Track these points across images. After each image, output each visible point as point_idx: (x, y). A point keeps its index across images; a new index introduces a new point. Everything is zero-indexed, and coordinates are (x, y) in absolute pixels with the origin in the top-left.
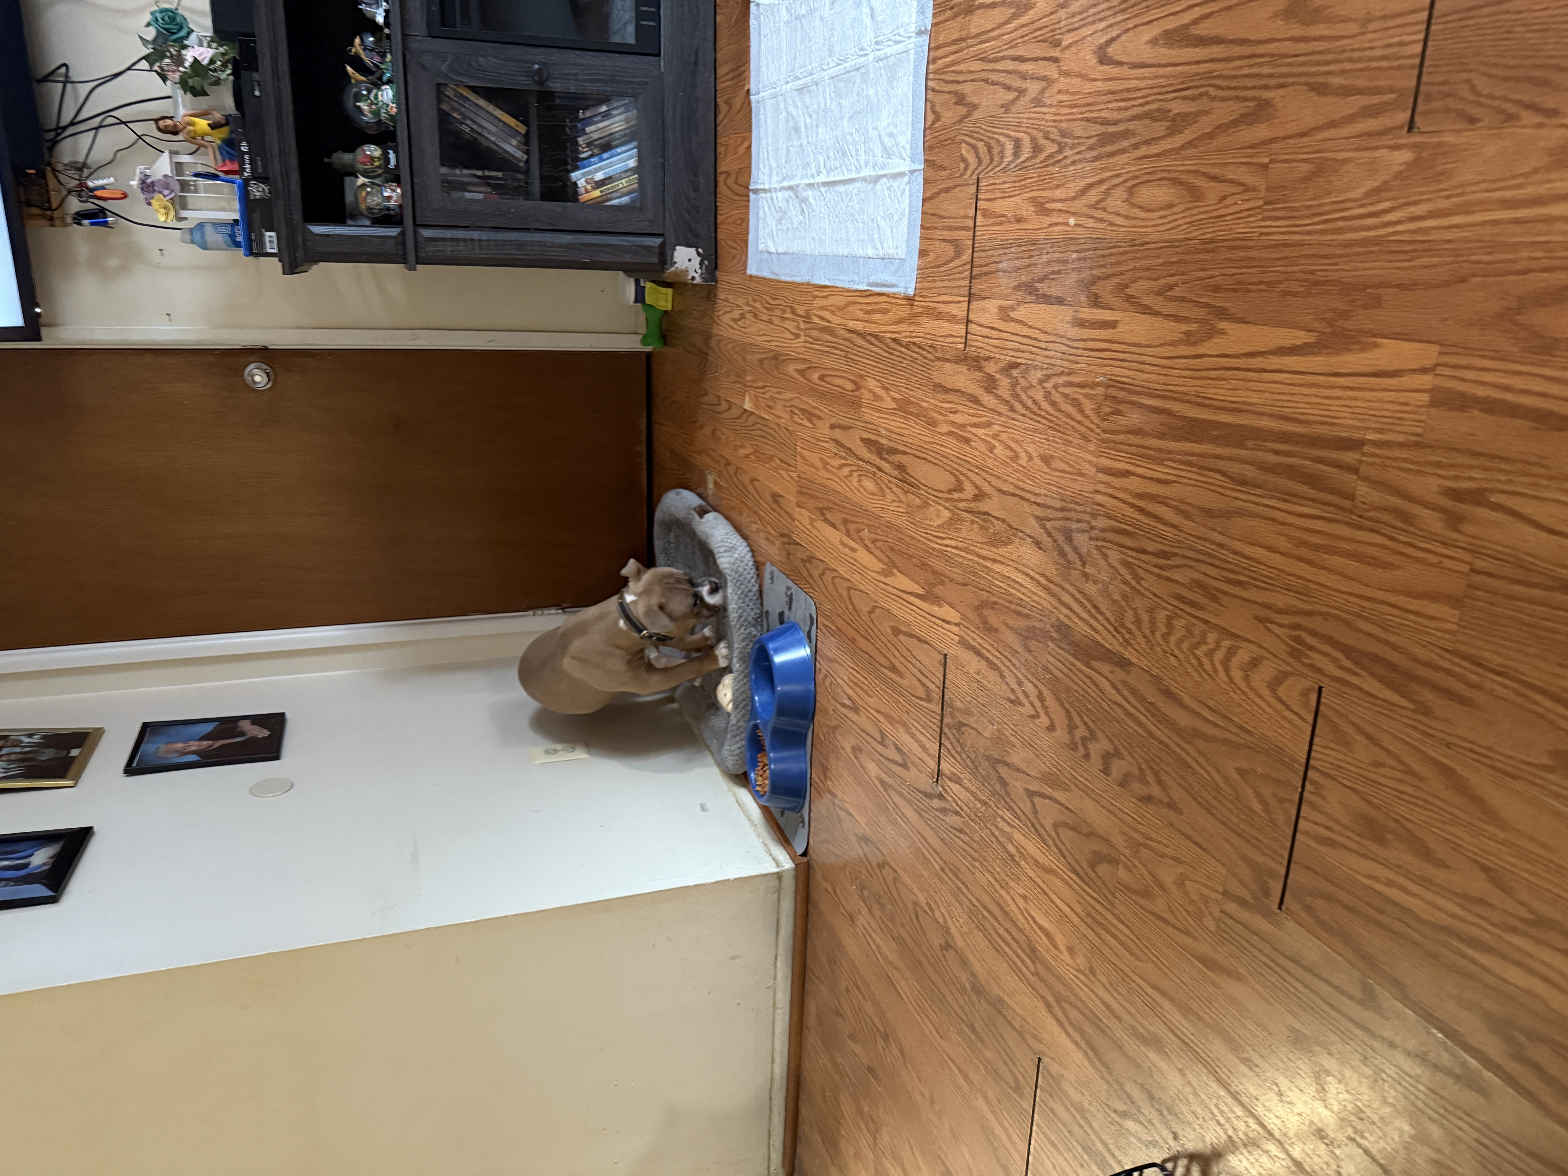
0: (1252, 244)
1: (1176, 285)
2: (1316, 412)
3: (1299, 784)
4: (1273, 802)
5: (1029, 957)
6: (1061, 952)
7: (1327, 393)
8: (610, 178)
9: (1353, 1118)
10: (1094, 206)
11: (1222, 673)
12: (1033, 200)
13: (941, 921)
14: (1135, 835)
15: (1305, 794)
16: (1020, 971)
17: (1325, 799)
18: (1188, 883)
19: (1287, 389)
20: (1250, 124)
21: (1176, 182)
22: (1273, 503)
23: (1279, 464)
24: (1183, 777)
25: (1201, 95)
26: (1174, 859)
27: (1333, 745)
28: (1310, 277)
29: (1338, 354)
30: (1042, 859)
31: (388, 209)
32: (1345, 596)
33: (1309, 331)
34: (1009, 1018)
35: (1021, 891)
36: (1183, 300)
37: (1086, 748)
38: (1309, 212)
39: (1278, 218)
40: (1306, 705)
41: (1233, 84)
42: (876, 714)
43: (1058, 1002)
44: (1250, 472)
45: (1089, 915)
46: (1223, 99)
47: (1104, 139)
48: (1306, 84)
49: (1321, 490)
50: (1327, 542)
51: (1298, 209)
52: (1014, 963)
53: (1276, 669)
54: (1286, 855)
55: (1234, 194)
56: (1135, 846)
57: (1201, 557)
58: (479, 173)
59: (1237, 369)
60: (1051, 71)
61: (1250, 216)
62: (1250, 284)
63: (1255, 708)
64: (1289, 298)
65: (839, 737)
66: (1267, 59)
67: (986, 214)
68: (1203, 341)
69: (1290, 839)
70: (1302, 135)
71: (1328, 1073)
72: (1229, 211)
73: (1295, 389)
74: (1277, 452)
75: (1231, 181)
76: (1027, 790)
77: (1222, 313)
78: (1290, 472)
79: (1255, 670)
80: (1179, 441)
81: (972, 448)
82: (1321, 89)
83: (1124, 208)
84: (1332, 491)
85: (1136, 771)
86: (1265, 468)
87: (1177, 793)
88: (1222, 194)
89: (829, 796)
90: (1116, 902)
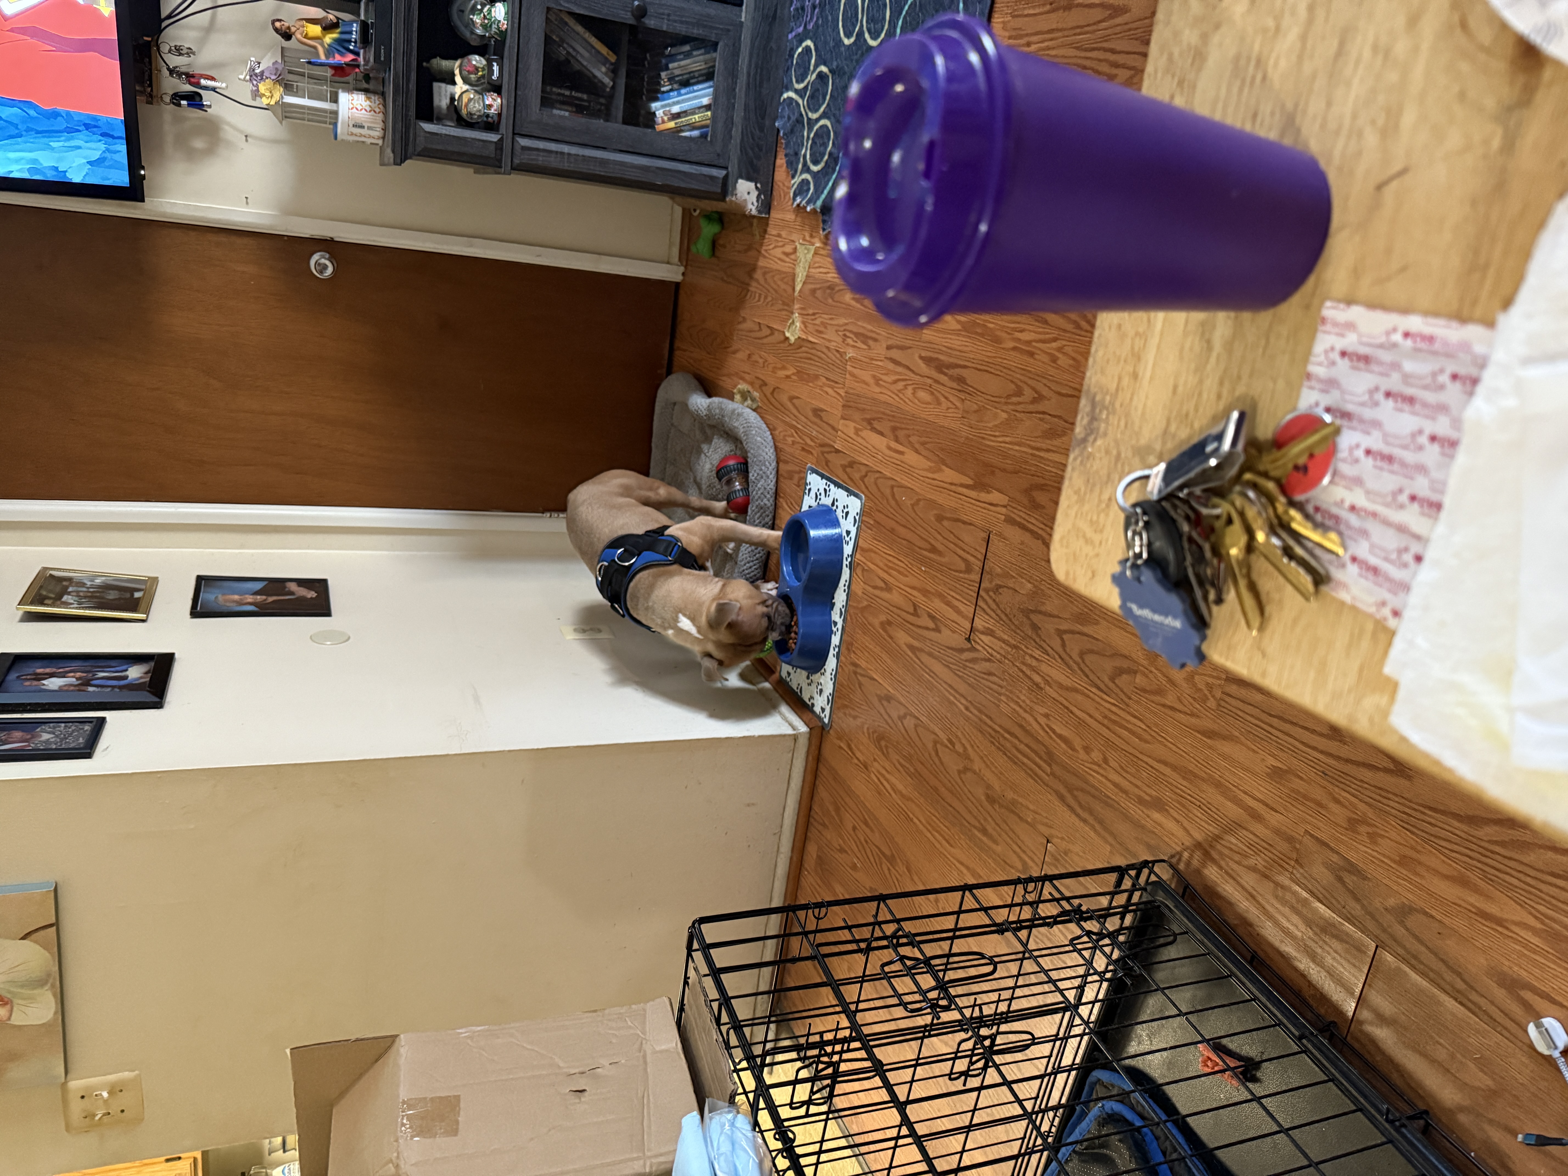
5: (1046, 762)
6: (1077, 752)
8: (685, 112)
13: (961, 750)
16: (1036, 774)
18: (1196, 677)
30: (1067, 682)
31: (488, 116)
34: (1021, 815)
35: (1044, 710)
42: (909, 590)
43: (1070, 791)
45: (1106, 717)
52: (1031, 769)
56: (1153, 659)
58: (567, 93)
76: (1058, 630)
81: (1035, 359)
89: (851, 667)
90: (1131, 703)
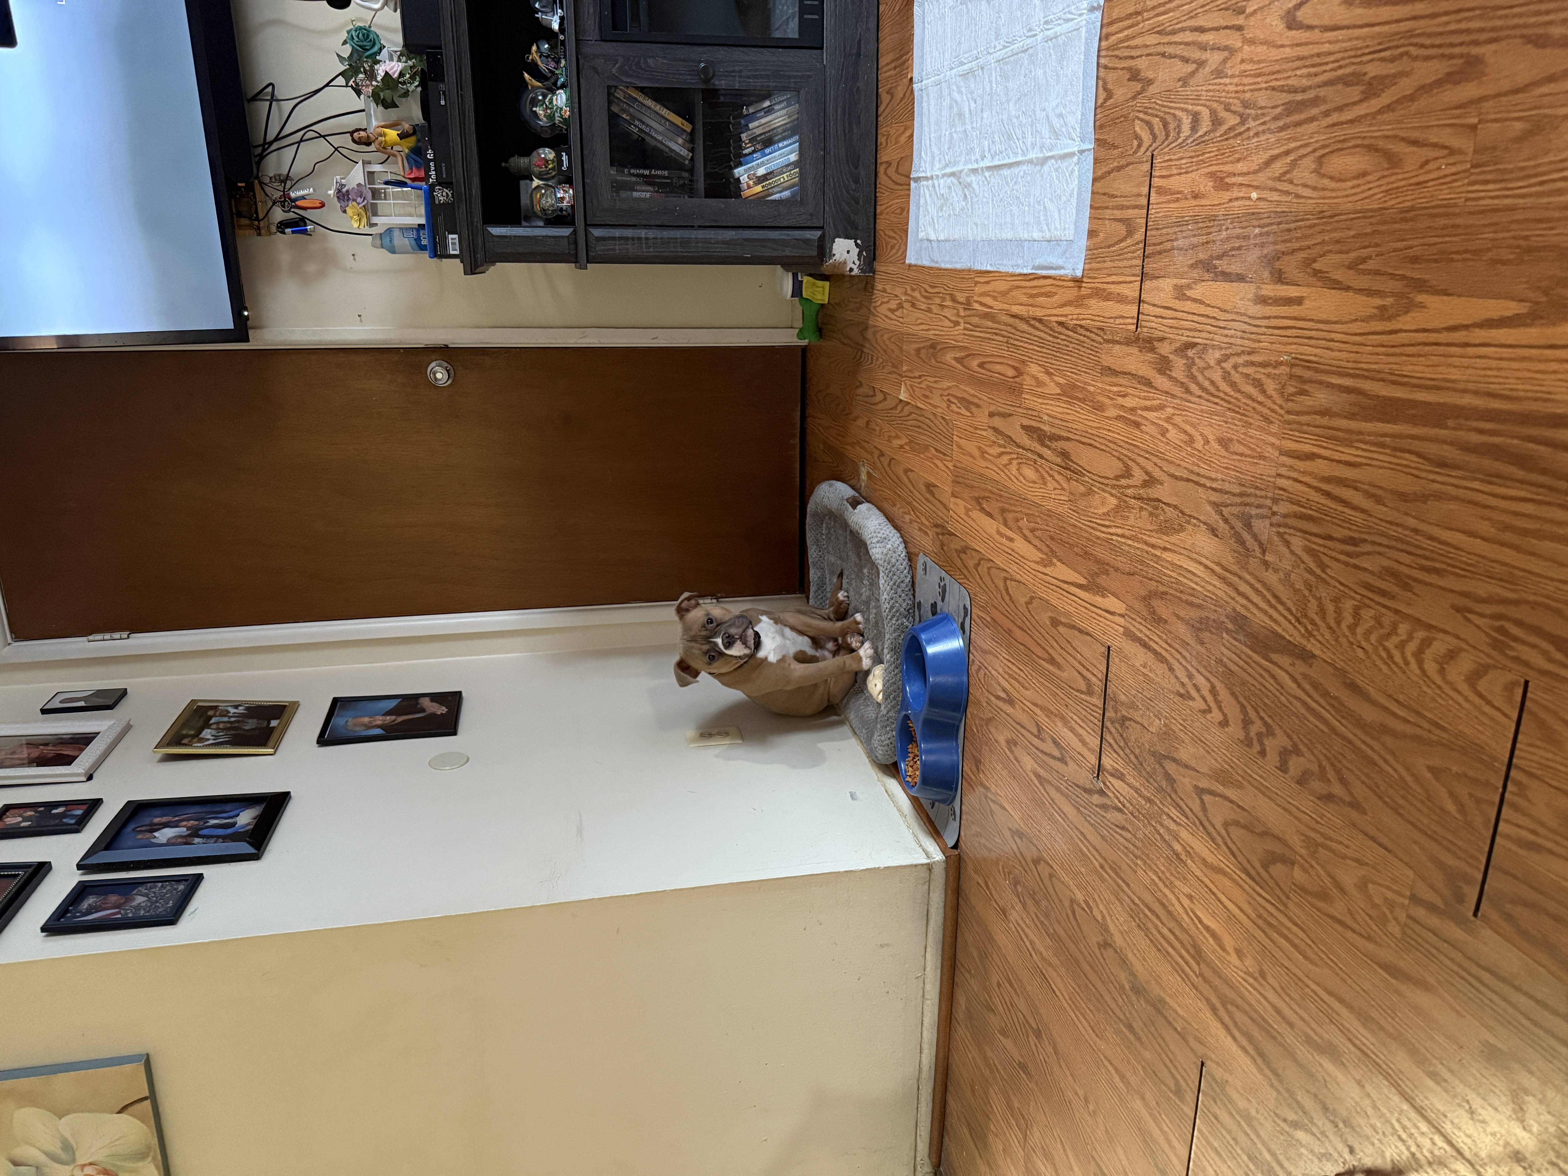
0: (1457, 210)
1: (1370, 258)
2: (1528, 387)
3: (1500, 784)
4: (1470, 804)
5: (1193, 957)
6: (1228, 954)
7: (1541, 366)
8: (772, 172)
9: (1555, 1141)
10: (1279, 179)
11: (1414, 665)
12: (1212, 175)
13: (1099, 918)
14: (1312, 835)
15: (1507, 795)
16: (1183, 971)
17: (1529, 800)
18: (1371, 886)
19: (1494, 363)
20: (1457, 83)
21: (1371, 149)
22: (1476, 485)
23: (1484, 444)
24: (1367, 775)
25: (1401, 55)
26: (1357, 861)
27: (1539, 743)
28: (1522, 243)
29: (1554, 325)
30: (1210, 859)
31: (561, 210)
32: (1556, 584)
33: (1521, 301)
34: (1171, 1019)
35: (1187, 890)
36: (1377, 273)
37: (1261, 744)
38: (1522, 174)
39: (1487, 182)
40: (1510, 700)
41: (1438, 41)
42: (1031, 707)
43: (1224, 1005)
44: (1449, 453)
45: (1260, 916)
46: (1426, 58)
47: (1291, 108)
48: (1522, 36)
49: (1531, 470)
50: (1538, 526)
51: (1510, 172)
52: (1176, 963)
53: (1476, 662)
54: (1484, 861)
55: (1437, 158)
56: (1313, 846)
57: (1394, 543)
58: (647, 172)
59: (1437, 344)
60: (1233, 40)
61: (1456, 181)
62: (1452, 253)
63: (1451, 702)
64: (1499, 266)
65: (992, 730)
66: (1478, 12)
67: (1161, 191)
68: (1398, 315)
69: (1488, 842)
70: (1516, 91)
71: (1526, 1092)
72: (1431, 176)
73: (1504, 364)
74: (1481, 432)
75: (1435, 145)
76: (1196, 787)
77: (1421, 286)
78: (1496, 452)
79: (1452, 662)
80: (1371, 421)
81: (1142, 432)
82: (1540, 42)
83: (1312, 179)
84: (1544, 472)
85: (1315, 768)
86: (1467, 448)
87: (1360, 791)
88: (1423, 159)
89: (982, 789)
90: (1291, 905)
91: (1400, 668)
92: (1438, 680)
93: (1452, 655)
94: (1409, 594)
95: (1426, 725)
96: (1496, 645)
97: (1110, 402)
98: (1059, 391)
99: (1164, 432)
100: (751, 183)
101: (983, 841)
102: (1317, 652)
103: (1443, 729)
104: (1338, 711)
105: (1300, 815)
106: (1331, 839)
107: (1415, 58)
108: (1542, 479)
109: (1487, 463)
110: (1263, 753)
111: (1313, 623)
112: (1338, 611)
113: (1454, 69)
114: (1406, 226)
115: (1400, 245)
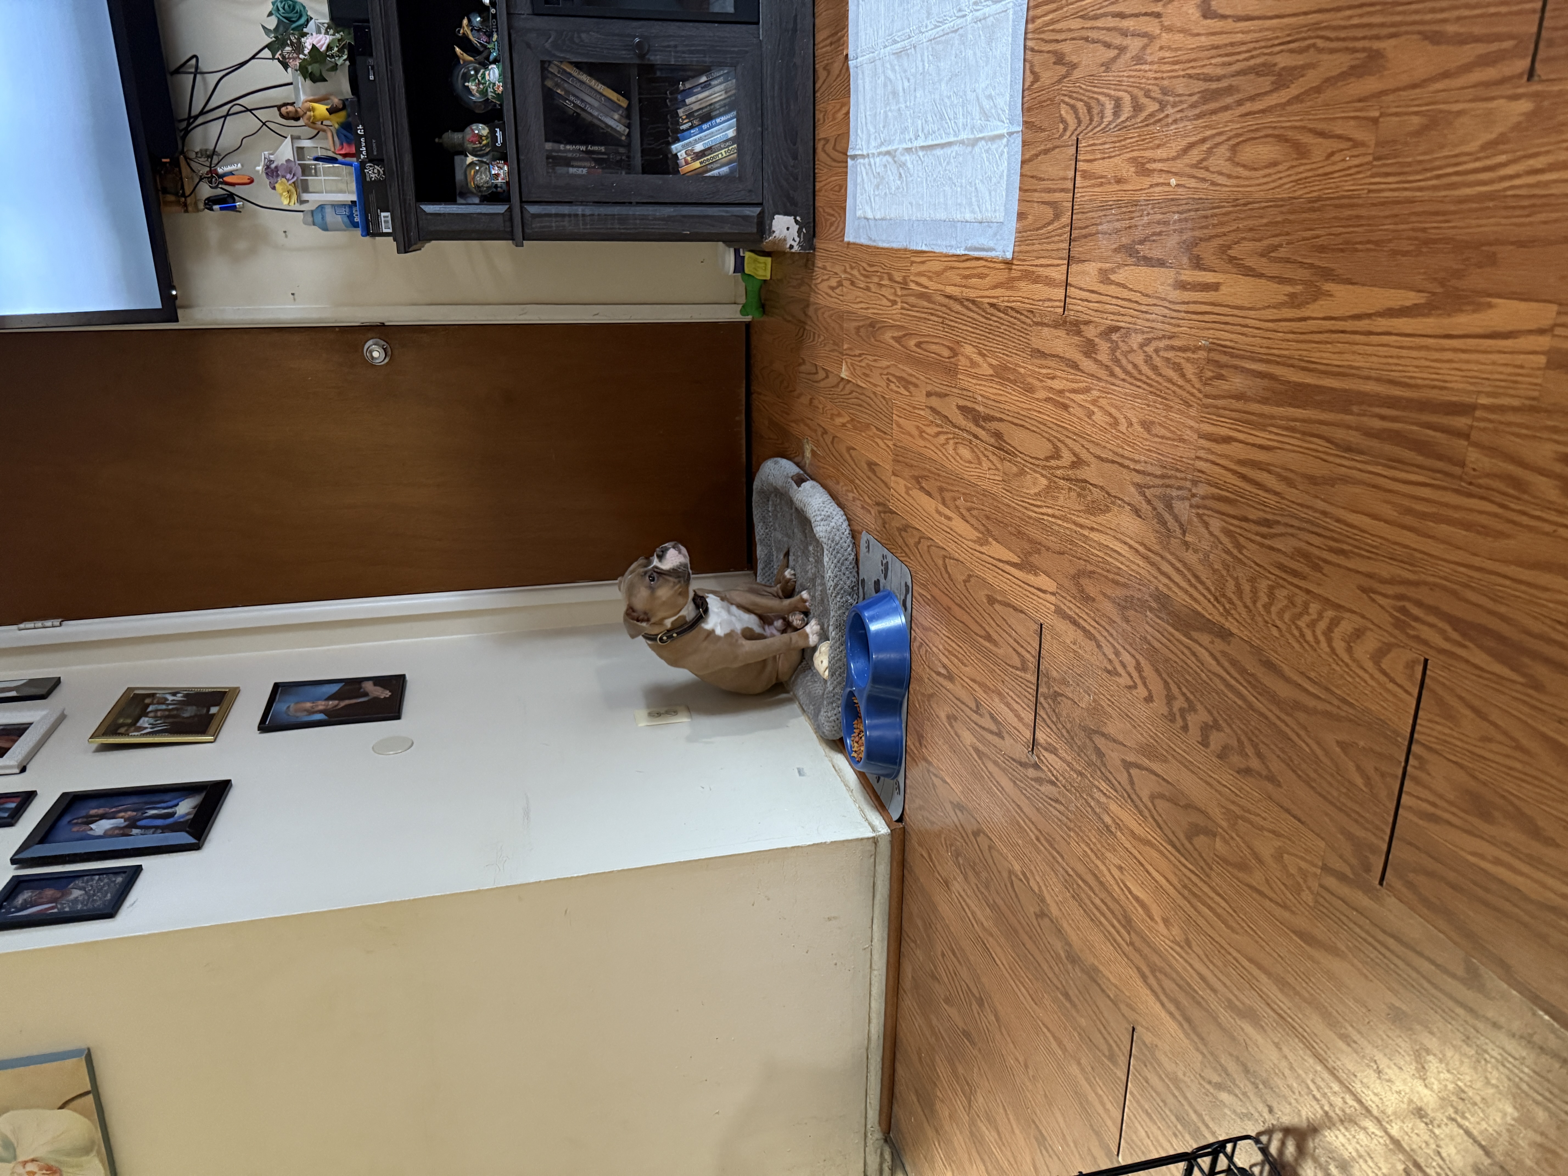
0: (1360, 201)
1: (1281, 246)
2: (1425, 376)
3: (1403, 759)
4: (1376, 778)
5: (1124, 927)
6: (1156, 923)
7: (1437, 355)
8: (710, 148)
9: (1454, 1098)
10: (1196, 166)
11: (1324, 644)
12: (1134, 160)
13: (1036, 889)
14: (1233, 807)
15: (1409, 768)
16: (1115, 941)
17: (1429, 774)
18: (1285, 856)
19: (1395, 352)
20: (1360, 76)
21: (1281, 139)
22: (1379, 469)
23: (1385, 430)
24: (1282, 750)
25: (1307, 48)
26: (1273, 832)
27: (1437, 719)
28: (1419, 234)
29: (1449, 315)
30: (1138, 830)
31: (496, 186)
32: (1452, 566)
33: (1420, 291)
34: (1104, 987)
35: (1117, 861)
36: (1288, 261)
37: (1184, 719)
38: (1419, 168)
39: (1387, 175)
40: (1411, 677)
41: (1343, 34)
42: (971, 683)
43: (1153, 972)
44: (1354, 438)
45: (1185, 886)
46: (1332, 51)
47: (1208, 96)
48: (1419, 33)
49: (1429, 456)
50: (1434, 510)
51: (1409, 164)
52: (1109, 932)
53: (1380, 641)
54: (1388, 831)
55: (1342, 150)
56: (1233, 818)
57: (1305, 525)
58: (583, 148)
59: (1343, 332)
60: (1152, 26)
61: (1359, 172)
62: (1357, 243)
63: (1357, 679)
64: (1399, 257)
65: (935, 706)
66: (1378, 8)
67: (1086, 175)
68: (1308, 303)
69: (1392, 813)
71: (1428, 1051)
72: (1336, 168)
73: (1404, 353)
74: (1383, 418)
75: (1339, 137)
76: (1123, 761)
77: (1328, 274)
78: (1396, 437)
79: (1359, 641)
80: (1281, 406)
81: (1070, 413)
82: (1436, 38)
83: (1227, 167)
84: (1440, 457)
85: (1235, 743)
86: (1369, 433)
87: (1276, 766)
88: (1330, 150)
89: (924, 764)
90: (1213, 874)
91: (1311, 646)
92: (1347, 659)
93: (1358, 634)
94: (1319, 575)
95: (1336, 702)
96: (1399, 625)
97: (1040, 384)
98: (991, 372)
99: (1091, 414)
100: (689, 159)
101: (926, 814)
102: (1235, 631)
103: (1351, 705)
104: (1254, 687)
105: (1220, 788)
106: (1249, 811)
107: (1320, 51)
108: (1440, 465)
109: (1389, 449)
110: (1185, 728)
111: (1230, 601)
112: (1254, 591)
113: (1357, 62)
114: (1314, 216)
115: (1309, 234)
